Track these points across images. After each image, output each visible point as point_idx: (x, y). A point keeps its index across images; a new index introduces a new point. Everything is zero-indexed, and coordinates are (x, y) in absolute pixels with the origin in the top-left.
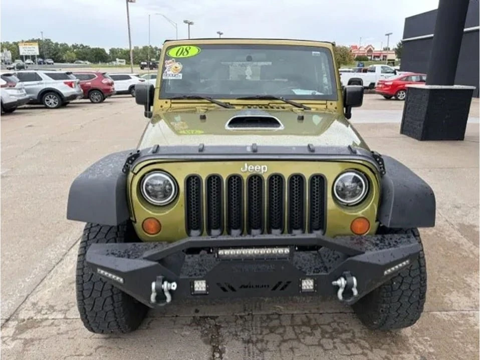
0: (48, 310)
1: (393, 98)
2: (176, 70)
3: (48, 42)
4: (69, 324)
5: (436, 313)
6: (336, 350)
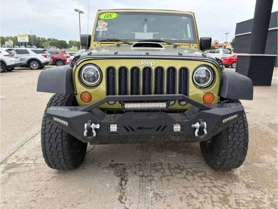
0: (25, 159)
1: (230, 67)
2: (104, 26)
3: (34, 37)
4: (36, 166)
5: (255, 164)
6: (194, 181)
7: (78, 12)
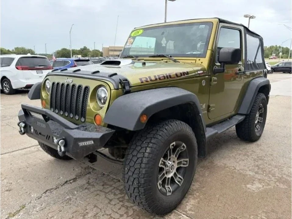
2: (131, 43)
7: (248, 18)
